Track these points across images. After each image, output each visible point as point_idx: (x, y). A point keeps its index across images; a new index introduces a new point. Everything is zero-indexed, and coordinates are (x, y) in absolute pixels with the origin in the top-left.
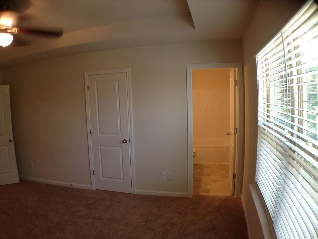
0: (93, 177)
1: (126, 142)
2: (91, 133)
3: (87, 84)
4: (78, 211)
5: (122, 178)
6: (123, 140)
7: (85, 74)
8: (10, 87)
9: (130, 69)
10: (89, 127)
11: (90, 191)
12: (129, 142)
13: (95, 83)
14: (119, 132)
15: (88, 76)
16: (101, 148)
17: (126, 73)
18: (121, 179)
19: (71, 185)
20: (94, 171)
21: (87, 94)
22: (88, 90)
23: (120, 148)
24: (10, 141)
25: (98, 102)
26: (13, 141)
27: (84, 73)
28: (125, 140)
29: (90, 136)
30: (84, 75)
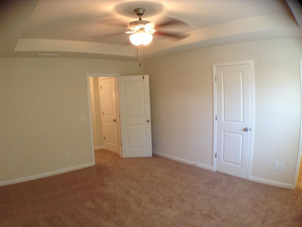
0: (215, 160)
1: (247, 130)
2: (216, 119)
3: (215, 74)
4: (198, 188)
5: (240, 163)
6: (244, 128)
7: (214, 66)
8: (149, 77)
9: (252, 61)
10: (216, 114)
11: (210, 172)
12: (250, 130)
13: (222, 74)
14: (242, 120)
15: (215, 67)
16: (224, 134)
17: (249, 65)
18: (238, 164)
19: (195, 164)
20: (216, 154)
21: (215, 84)
22: (216, 80)
23: (241, 136)
24: (148, 121)
25: (224, 91)
26: (150, 122)
27: (212, 64)
28: (246, 128)
29: (216, 122)
30: (212, 67)
